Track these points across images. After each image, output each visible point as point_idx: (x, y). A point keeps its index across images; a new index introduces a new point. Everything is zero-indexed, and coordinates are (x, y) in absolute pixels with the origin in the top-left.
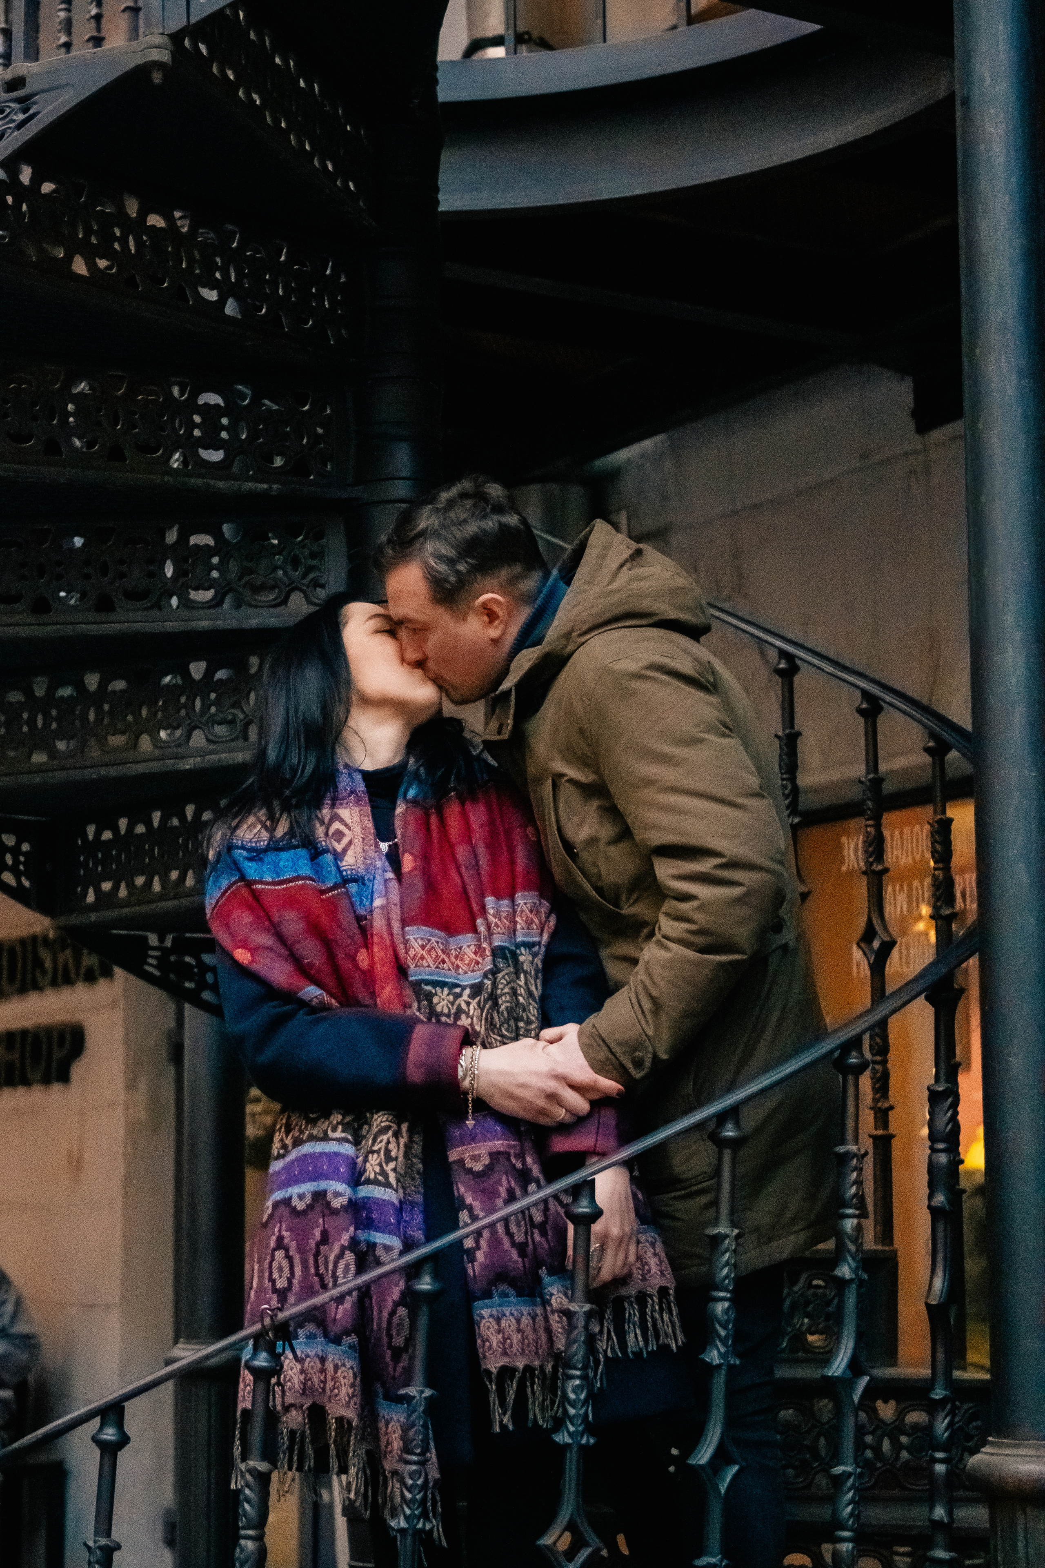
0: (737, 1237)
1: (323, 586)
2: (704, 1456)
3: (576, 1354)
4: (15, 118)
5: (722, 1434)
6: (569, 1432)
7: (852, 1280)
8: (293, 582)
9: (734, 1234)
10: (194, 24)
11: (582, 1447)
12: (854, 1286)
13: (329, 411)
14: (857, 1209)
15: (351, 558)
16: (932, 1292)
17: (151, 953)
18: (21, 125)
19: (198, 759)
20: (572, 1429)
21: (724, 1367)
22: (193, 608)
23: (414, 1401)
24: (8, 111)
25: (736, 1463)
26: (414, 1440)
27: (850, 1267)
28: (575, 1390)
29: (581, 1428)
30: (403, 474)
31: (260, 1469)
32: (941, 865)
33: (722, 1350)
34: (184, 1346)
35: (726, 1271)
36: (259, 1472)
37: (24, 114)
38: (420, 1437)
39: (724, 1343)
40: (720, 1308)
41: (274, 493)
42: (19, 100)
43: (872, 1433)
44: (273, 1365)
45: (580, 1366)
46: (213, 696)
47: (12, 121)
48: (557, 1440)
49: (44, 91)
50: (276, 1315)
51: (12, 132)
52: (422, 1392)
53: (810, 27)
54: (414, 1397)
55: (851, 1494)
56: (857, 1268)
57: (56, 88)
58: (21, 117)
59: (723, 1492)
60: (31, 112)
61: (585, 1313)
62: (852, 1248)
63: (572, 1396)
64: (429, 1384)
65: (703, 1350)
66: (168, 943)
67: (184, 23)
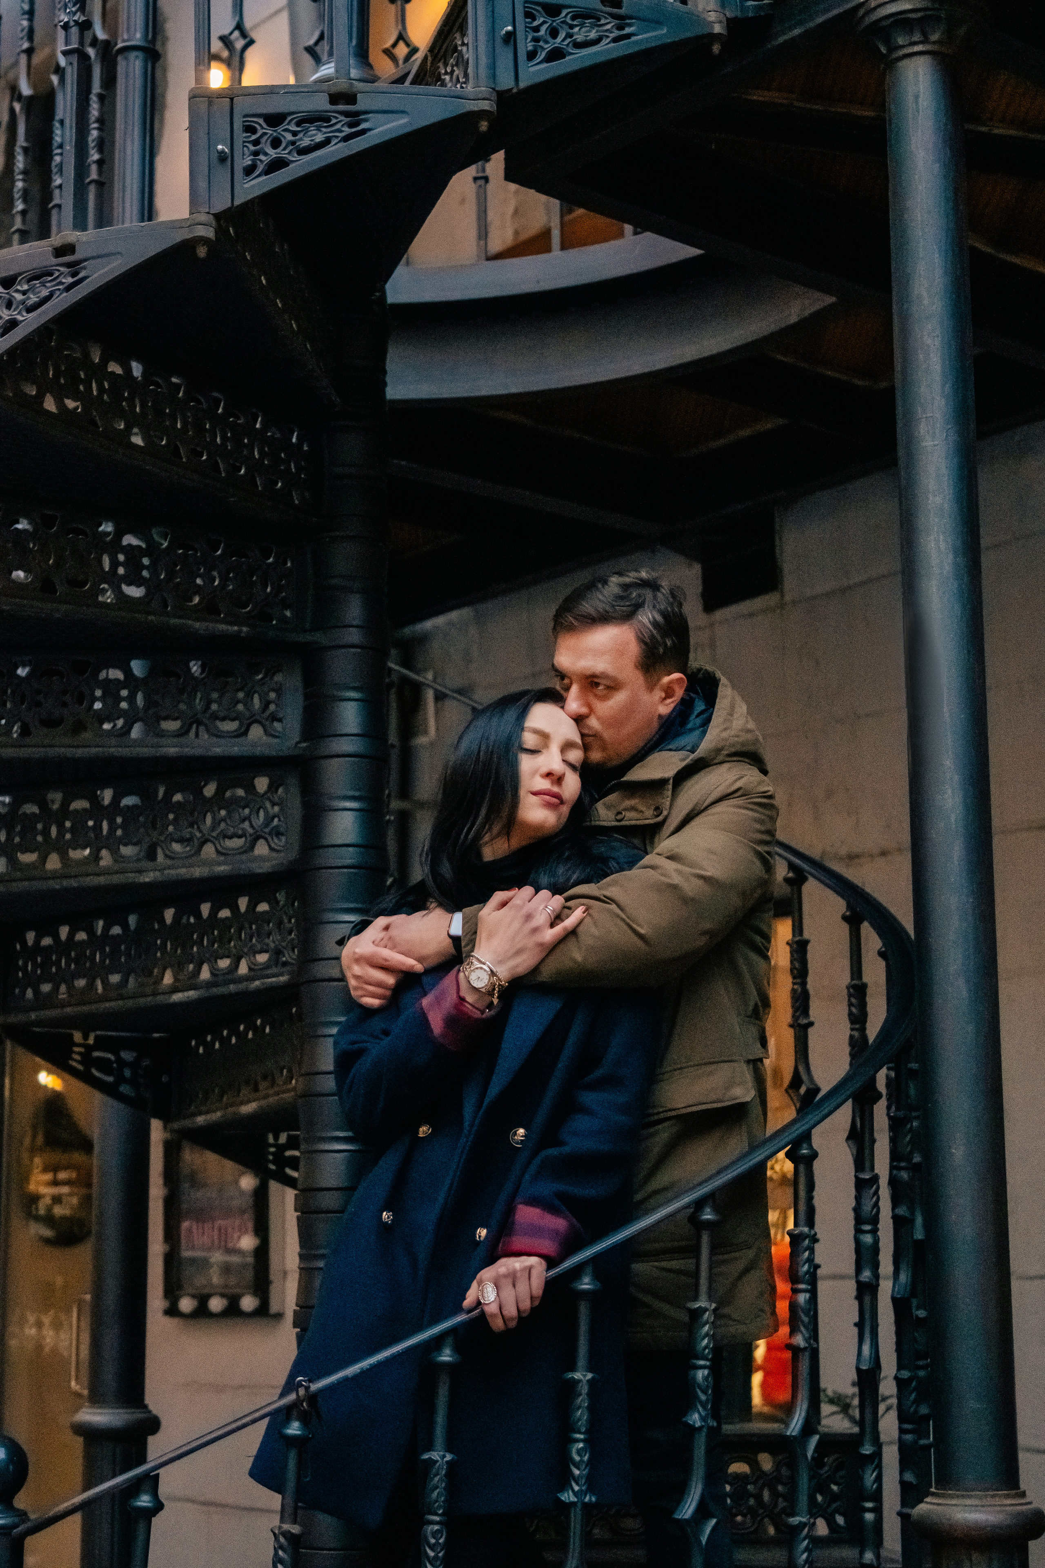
0: (715, 1310)
1: (280, 720)
2: (688, 1509)
3: (579, 1420)
4: (64, 281)
5: (703, 1490)
6: (573, 1491)
7: (805, 1349)
8: (254, 715)
9: (713, 1307)
10: (238, 206)
11: (586, 1506)
12: (807, 1354)
13: (289, 565)
14: (809, 1284)
15: (306, 697)
16: (862, 1359)
17: (76, 1049)
18: (69, 288)
19: (157, 873)
20: (576, 1488)
21: (705, 1430)
22: (163, 736)
23: (438, 1464)
24: (57, 274)
25: (714, 1517)
26: (436, 1501)
27: (804, 1336)
28: (579, 1452)
29: (584, 1488)
30: (355, 623)
31: (294, 1531)
32: (798, 981)
33: (703, 1414)
34: (89, 1410)
35: (706, 1341)
36: (292, 1534)
37: (73, 277)
38: (443, 1499)
39: (704, 1407)
40: (701, 1374)
41: (243, 635)
42: (68, 265)
43: (754, 1483)
44: (306, 1433)
45: (583, 1430)
46: (171, 816)
47: (61, 283)
48: (563, 1499)
49: (93, 258)
50: (309, 1387)
51: (61, 294)
52: (444, 1456)
53: (694, 252)
54: (437, 1461)
55: (806, 1542)
56: (810, 1338)
57: (107, 255)
58: (70, 280)
59: (704, 1542)
60: (81, 275)
61: (588, 1381)
62: (806, 1319)
63: (577, 1458)
64: (449, 1450)
65: (685, 1414)
66: (91, 1041)
67: (229, 205)
